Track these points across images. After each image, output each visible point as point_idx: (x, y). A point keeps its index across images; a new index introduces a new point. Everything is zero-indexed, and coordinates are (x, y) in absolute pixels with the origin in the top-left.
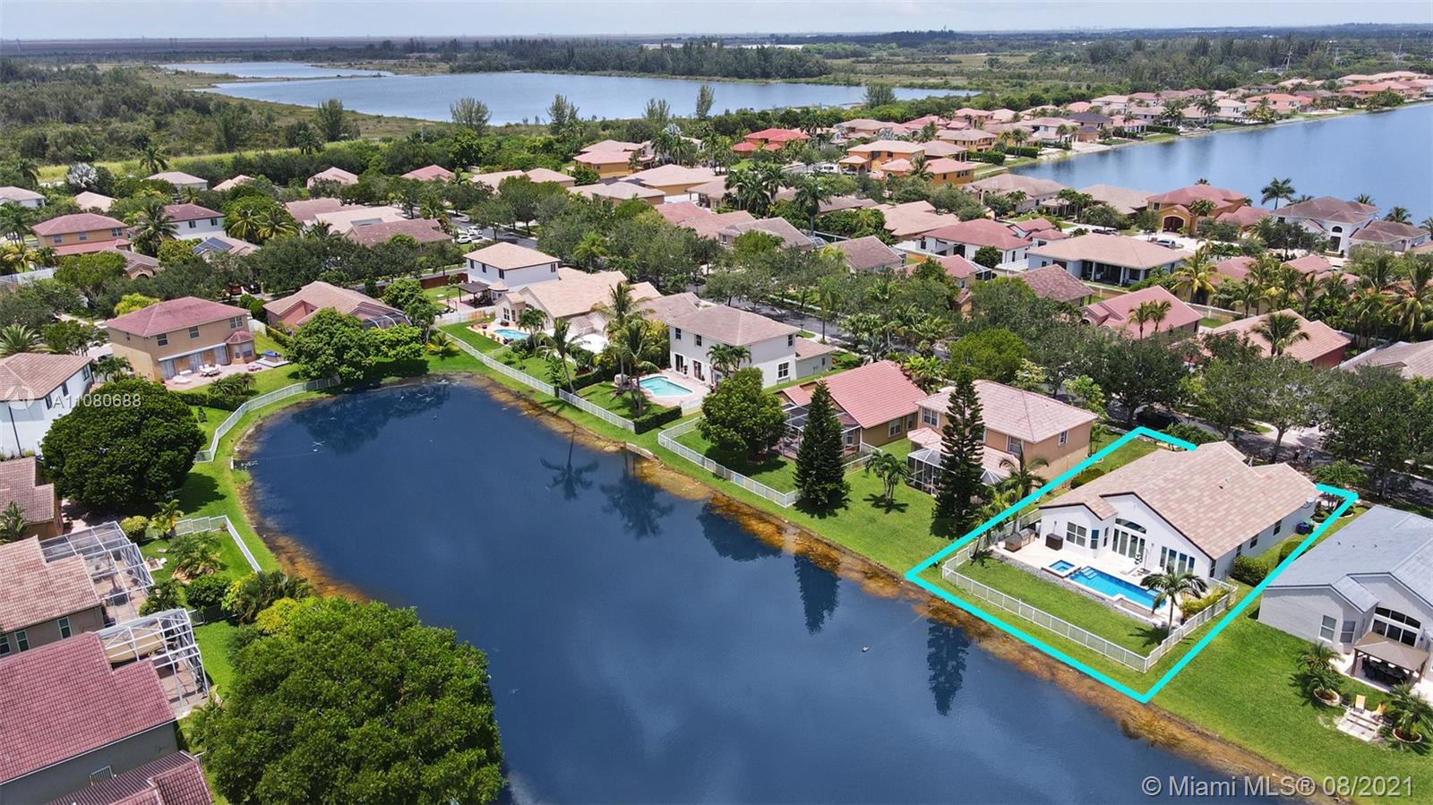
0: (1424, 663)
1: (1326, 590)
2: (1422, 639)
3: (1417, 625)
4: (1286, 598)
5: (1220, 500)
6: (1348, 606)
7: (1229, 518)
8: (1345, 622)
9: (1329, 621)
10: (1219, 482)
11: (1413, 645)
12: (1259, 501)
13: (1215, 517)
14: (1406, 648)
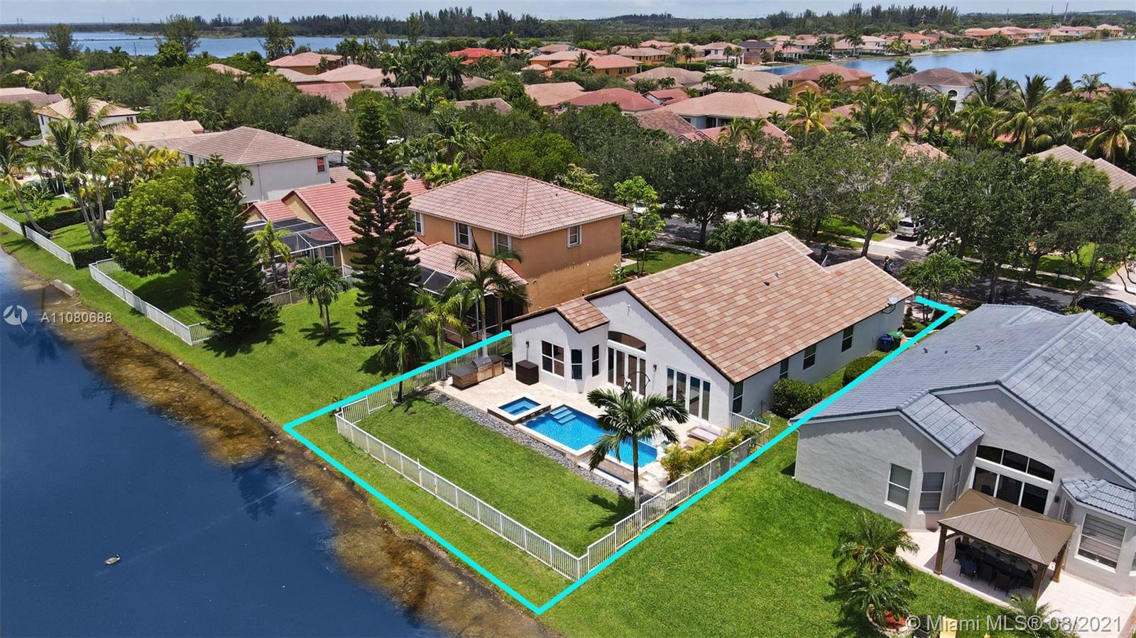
0: (1065, 546)
1: (893, 419)
2: (1057, 499)
3: (1047, 473)
4: (833, 437)
5: (762, 300)
6: (929, 445)
7: (771, 324)
8: (925, 474)
9: (900, 474)
10: (765, 278)
11: (1042, 512)
12: (819, 303)
13: (749, 322)
14: (1031, 517)
